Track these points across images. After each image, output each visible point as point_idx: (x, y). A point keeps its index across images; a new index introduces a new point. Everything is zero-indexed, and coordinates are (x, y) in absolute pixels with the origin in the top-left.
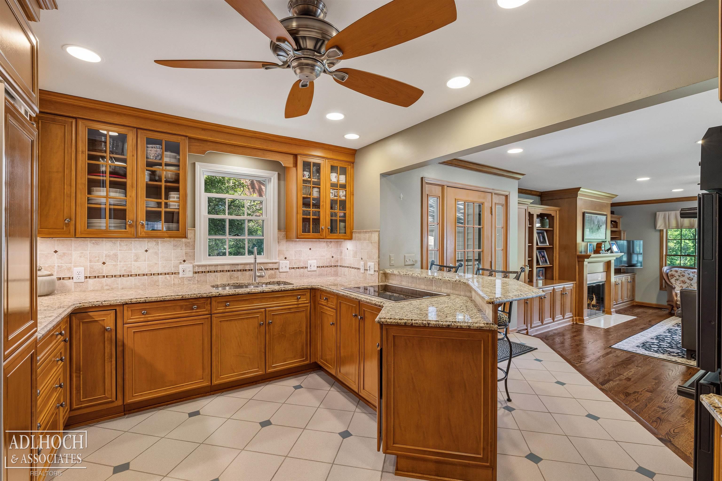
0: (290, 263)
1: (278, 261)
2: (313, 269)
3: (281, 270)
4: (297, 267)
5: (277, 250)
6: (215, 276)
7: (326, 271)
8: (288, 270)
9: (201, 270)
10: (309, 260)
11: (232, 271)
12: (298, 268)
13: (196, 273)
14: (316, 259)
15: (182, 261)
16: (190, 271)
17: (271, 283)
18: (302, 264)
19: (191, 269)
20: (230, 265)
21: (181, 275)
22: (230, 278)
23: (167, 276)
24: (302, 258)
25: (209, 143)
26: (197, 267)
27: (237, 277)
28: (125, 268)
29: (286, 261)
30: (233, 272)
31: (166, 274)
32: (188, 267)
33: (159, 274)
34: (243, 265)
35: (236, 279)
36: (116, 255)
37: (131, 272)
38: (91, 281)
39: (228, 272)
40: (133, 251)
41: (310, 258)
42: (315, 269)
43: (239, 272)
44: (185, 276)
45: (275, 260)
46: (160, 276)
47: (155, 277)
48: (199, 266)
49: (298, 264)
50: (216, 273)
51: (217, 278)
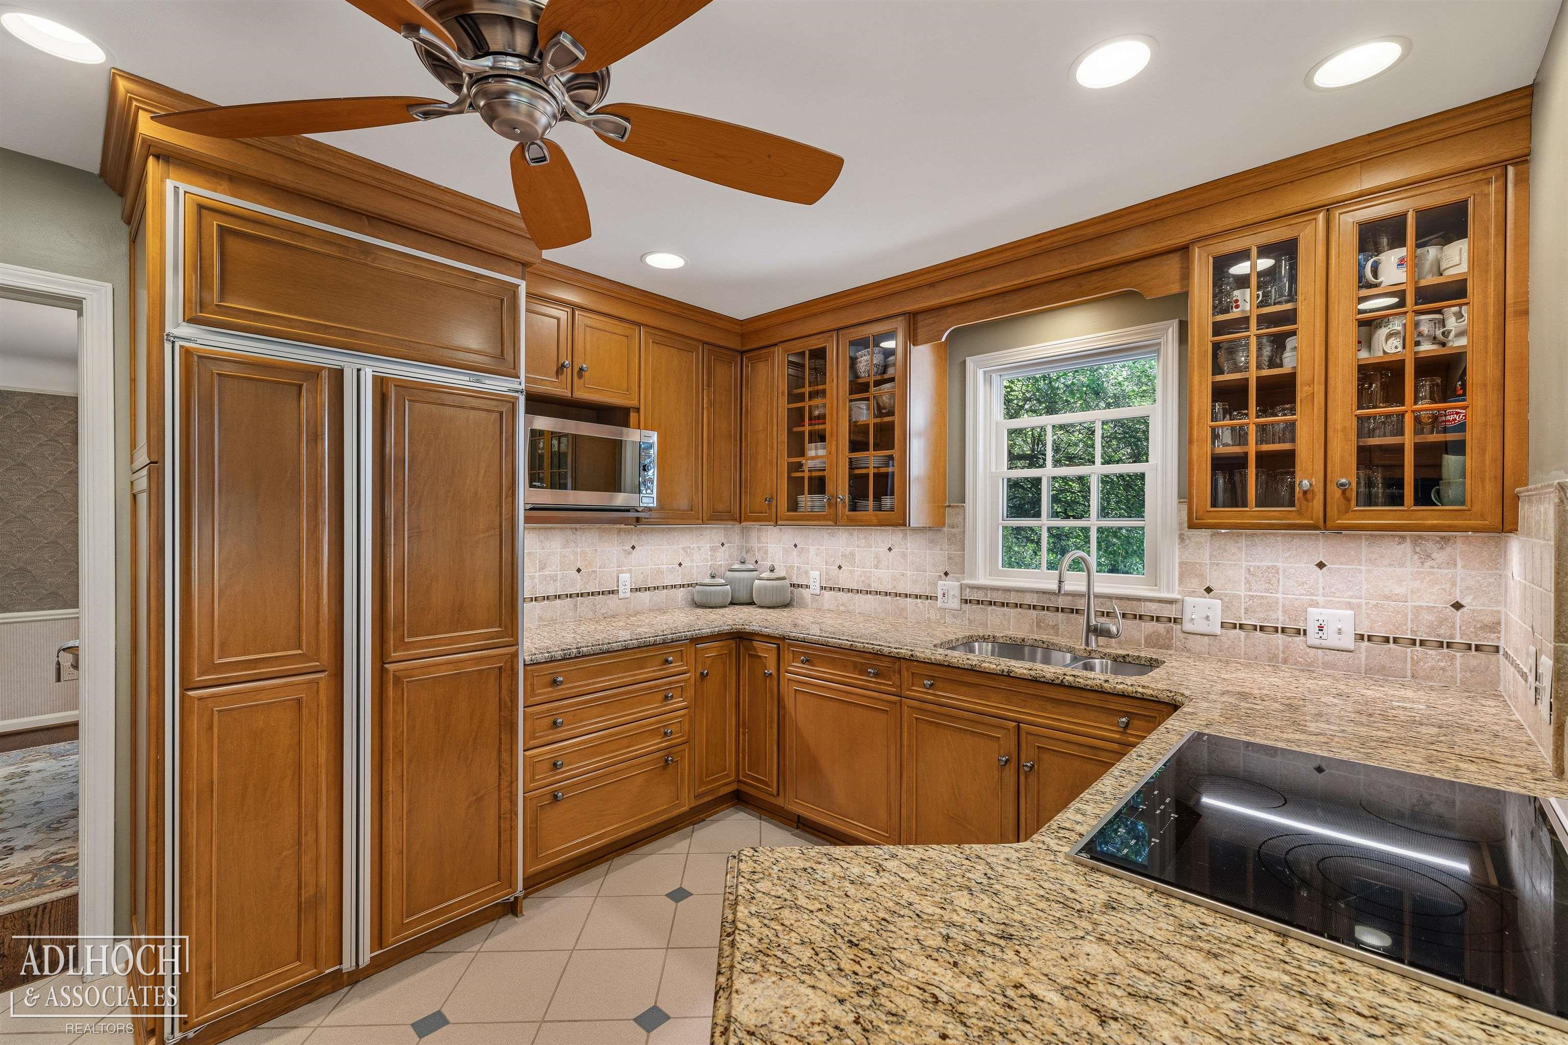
0: (1226, 609)
1: (1179, 597)
2: (1333, 640)
3: (1188, 627)
4: (1258, 624)
5: (1177, 561)
6: (1004, 615)
7: (1415, 663)
8: (1218, 630)
9: (975, 596)
10: (1315, 605)
11: (1043, 608)
12: (1262, 628)
13: (966, 601)
14: (1349, 606)
15: (942, 574)
16: (954, 596)
17: (1128, 659)
18: (1281, 618)
19: (957, 592)
20: (1037, 592)
21: (939, 603)
22: (1038, 626)
23: (919, 600)
24: (1279, 595)
25: (950, 311)
26: (968, 590)
27: (1053, 627)
28: (863, 578)
29: (1207, 601)
30: (1045, 612)
31: (916, 597)
32: (951, 585)
33: (906, 595)
34: (1070, 598)
35: (1052, 632)
36: (853, 554)
37: (869, 585)
38: (827, 594)
39: (1032, 611)
40: (873, 549)
41: (1320, 599)
42: (1348, 642)
43: (1060, 615)
44: (947, 606)
45: (1168, 592)
46: (909, 600)
47: (901, 600)
48: (973, 587)
49: (1262, 616)
50: (1005, 609)
51: (1009, 622)
